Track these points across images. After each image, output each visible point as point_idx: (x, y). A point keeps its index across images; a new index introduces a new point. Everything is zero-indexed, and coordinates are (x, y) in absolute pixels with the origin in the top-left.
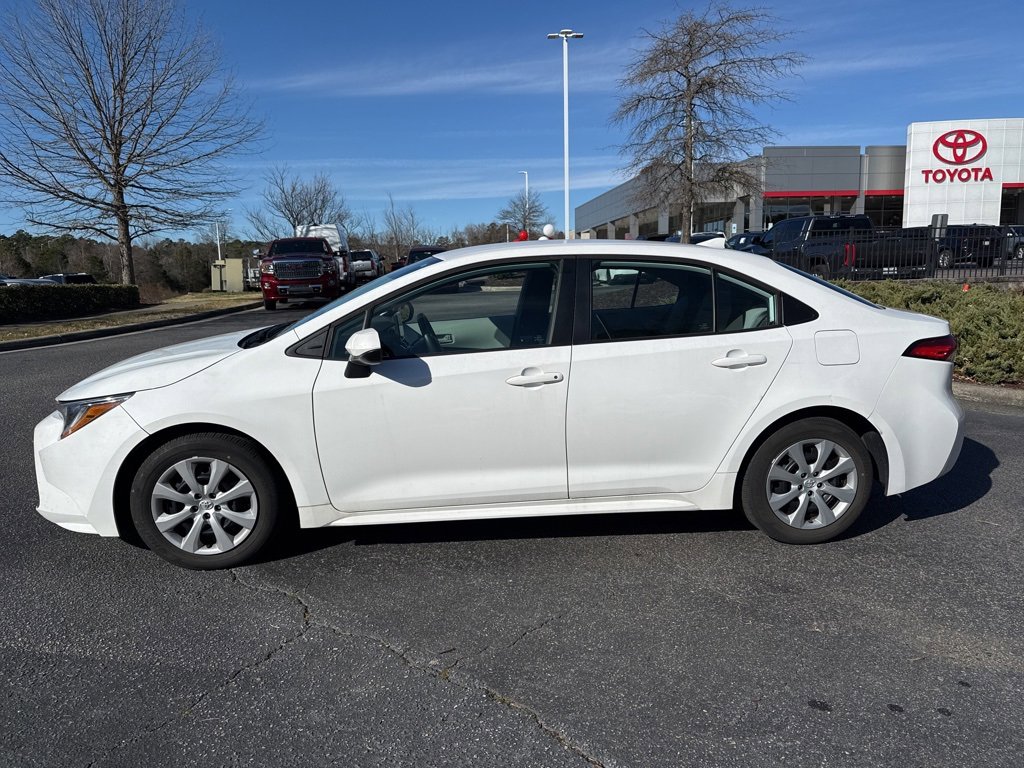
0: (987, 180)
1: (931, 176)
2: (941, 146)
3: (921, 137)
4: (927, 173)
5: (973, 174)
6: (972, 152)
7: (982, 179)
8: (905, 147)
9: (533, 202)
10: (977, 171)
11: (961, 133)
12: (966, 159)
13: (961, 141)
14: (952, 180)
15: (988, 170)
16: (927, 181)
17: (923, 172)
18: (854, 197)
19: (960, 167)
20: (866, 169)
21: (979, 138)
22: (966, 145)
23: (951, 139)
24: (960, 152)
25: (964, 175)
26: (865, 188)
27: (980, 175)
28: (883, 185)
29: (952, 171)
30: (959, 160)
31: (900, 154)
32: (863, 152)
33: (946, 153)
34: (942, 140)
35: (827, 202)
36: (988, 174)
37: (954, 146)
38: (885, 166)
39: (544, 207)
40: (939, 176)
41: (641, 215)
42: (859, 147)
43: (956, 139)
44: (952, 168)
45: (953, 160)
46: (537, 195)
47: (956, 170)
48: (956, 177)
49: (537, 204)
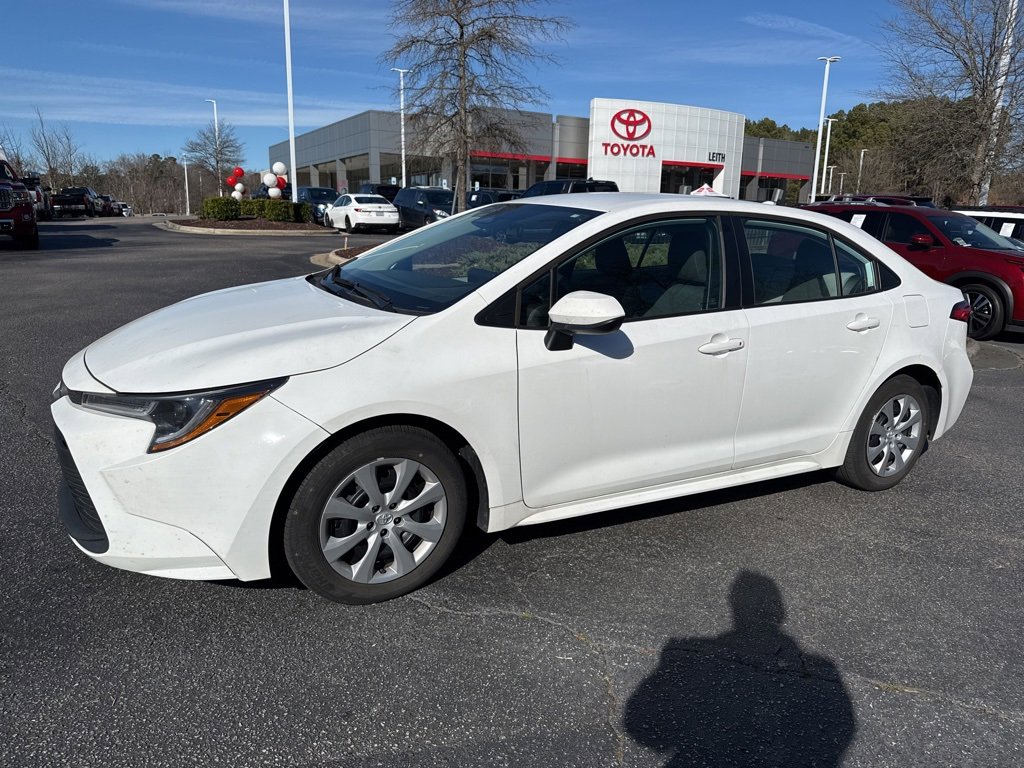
0: (651, 156)
1: (609, 148)
2: (617, 122)
3: (602, 111)
4: (606, 145)
5: (641, 150)
6: (641, 130)
7: (648, 155)
8: (588, 120)
9: (228, 136)
10: (644, 147)
11: (632, 112)
12: (636, 136)
13: (632, 119)
14: (625, 154)
15: (652, 148)
16: (606, 153)
17: (604, 144)
18: (548, 163)
19: (631, 143)
20: (557, 137)
21: (645, 118)
22: (636, 123)
23: (624, 117)
24: (631, 129)
25: (635, 151)
26: (556, 155)
27: (646, 151)
28: (570, 154)
29: (625, 146)
30: (631, 137)
31: (584, 125)
32: (554, 120)
33: (621, 129)
34: (618, 116)
35: (523, 165)
36: (652, 152)
37: (627, 123)
38: (572, 136)
39: (239, 142)
40: (616, 150)
41: (347, 161)
42: (551, 116)
43: (629, 117)
44: (626, 143)
45: (626, 135)
46: (232, 128)
47: (628, 146)
48: (628, 152)
49: (232, 138)
